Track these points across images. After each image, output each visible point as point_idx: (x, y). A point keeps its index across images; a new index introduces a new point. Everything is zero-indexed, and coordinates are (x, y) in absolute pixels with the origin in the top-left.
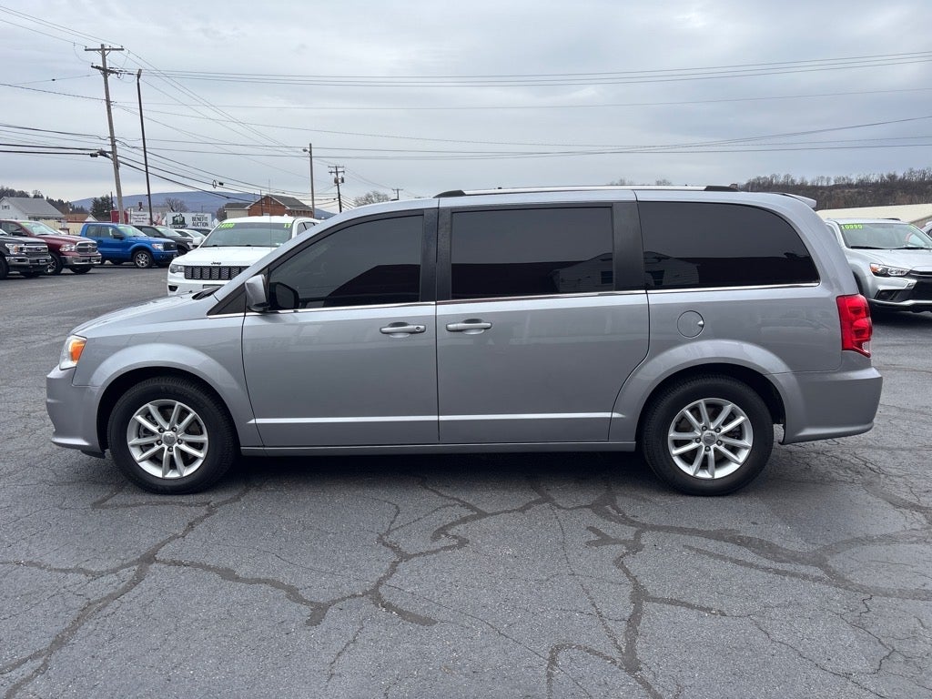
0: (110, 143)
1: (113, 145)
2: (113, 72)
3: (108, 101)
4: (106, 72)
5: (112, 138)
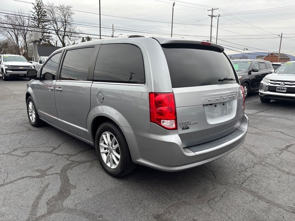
0: (210, 38)
1: (211, 39)
2: (214, 16)
3: (211, 25)
4: (212, 16)
5: (211, 36)
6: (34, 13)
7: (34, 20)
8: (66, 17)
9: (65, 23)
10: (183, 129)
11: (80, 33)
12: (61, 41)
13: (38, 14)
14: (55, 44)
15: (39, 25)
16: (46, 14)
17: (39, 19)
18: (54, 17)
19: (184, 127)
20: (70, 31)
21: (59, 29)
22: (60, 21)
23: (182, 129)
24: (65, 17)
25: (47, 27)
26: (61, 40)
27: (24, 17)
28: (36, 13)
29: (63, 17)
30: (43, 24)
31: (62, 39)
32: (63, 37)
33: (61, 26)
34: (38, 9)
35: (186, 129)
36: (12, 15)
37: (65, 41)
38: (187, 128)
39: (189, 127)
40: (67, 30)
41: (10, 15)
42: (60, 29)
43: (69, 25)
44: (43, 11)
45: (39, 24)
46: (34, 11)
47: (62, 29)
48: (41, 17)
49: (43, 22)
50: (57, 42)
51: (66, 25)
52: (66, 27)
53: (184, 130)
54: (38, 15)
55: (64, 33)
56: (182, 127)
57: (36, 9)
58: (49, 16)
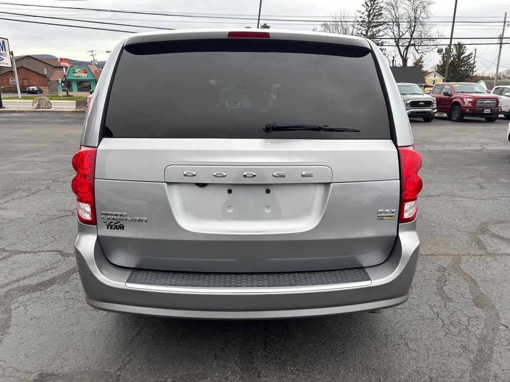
6: (363, 13)
7: (361, 25)
8: (418, 12)
9: (414, 22)
10: (110, 226)
11: (437, 39)
12: (402, 56)
13: (369, 14)
14: (392, 62)
15: (367, 32)
16: (381, 12)
17: (370, 22)
18: (397, 14)
19: (112, 224)
20: (421, 36)
21: (401, 35)
22: (406, 21)
23: (108, 226)
24: (415, 13)
25: (380, 34)
26: (402, 54)
27: (348, 23)
28: (367, 13)
29: (413, 13)
30: (374, 30)
31: (404, 53)
32: (407, 49)
33: (406, 29)
34: (370, 5)
35: (116, 228)
36: (332, 23)
37: (407, 56)
38: (120, 226)
39: (123, 227)
40: (415, 35)
41: (329, 23)
42: (403, 35)
43: (420, 26)
44: (377, 8)
45: (368, 30)
46: (363, 9)
47: (407, 35)
48: (373, 19)
49: (375, 26)
50: (394, 58)
51: (415, 26)
52: (414, 29)
53: (111, 228)
54: (369, 16)
55: (410, 42)
56: (108, 222)
57: (366, 7)
58: (387, 15)
